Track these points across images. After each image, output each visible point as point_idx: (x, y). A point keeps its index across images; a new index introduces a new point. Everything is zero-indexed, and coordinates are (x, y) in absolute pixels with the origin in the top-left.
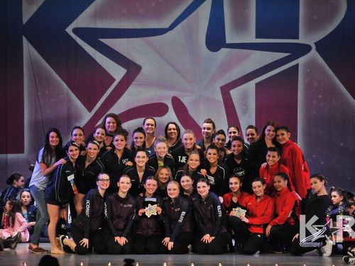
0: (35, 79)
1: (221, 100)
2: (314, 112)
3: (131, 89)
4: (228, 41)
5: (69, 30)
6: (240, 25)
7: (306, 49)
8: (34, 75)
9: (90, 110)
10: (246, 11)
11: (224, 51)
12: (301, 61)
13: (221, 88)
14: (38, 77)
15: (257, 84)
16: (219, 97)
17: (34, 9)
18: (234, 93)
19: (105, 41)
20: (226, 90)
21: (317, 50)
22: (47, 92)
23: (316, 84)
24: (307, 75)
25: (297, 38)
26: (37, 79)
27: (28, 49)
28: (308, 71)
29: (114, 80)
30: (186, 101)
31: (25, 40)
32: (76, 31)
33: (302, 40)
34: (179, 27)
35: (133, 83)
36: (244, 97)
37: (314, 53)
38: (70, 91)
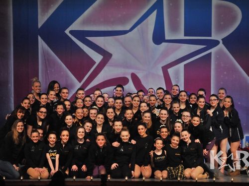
0: (46, 63)
1: (162, 75)
2: (222, 83)
3: (106, 68)
4: (167, 38)
5: (67, 32)
6: (174, 28)
7: (216, 43)
8: (45, 60)
9: (80, 81)
10: (178, 19)
11: (164, 44)
12: (213, 51)
13: (162, 67)
14: (48, 61)
15: (185, 65)
16: (161, 73)
17: (45, 18)
18: (171, 71)
19: (89, 38)
20: (165, 69)
21: (223, 43)
22: (53, 70)
23: (222, 65)
24: (217, 59)
25: (211, 36)
26: (47, 63)
27: (41, 43)
28: (218, 57)
29: (95, 63)
30: (140, 76)
31: (39, 38)
32: (71, 32)
33: (214, 37)
34: (136, 29)
35: (107, 65)
36: (177, 73)
37: (221, 45)
38: (67, 70)
